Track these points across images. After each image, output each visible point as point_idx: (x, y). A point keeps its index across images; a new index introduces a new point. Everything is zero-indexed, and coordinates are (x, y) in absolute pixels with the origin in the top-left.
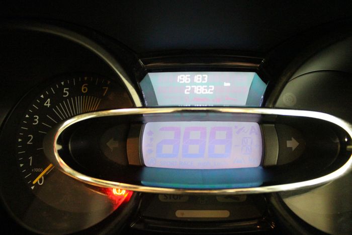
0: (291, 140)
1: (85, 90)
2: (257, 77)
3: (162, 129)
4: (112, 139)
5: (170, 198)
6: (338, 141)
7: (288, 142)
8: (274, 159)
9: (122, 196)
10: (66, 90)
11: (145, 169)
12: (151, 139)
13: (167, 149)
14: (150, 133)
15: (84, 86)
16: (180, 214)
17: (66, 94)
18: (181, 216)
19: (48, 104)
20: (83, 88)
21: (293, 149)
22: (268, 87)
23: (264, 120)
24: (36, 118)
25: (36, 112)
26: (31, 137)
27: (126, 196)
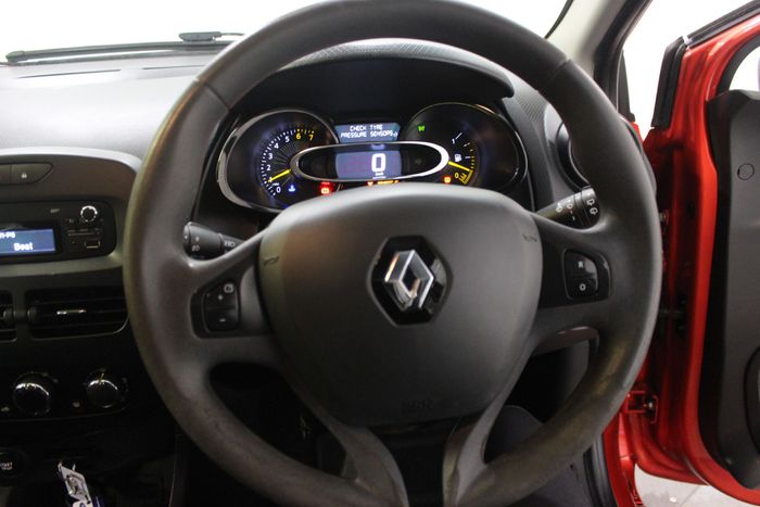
2: (397, 125)
4: (319, 164)
10: (287, 138)
13: (350, 168)
14: (340, 160)
17: (287, 140)
19: (277, 146)
21: (419, 164)
22: (400, 129)
23: (402, 149)
25: (269, 151)
26: (269, 166)
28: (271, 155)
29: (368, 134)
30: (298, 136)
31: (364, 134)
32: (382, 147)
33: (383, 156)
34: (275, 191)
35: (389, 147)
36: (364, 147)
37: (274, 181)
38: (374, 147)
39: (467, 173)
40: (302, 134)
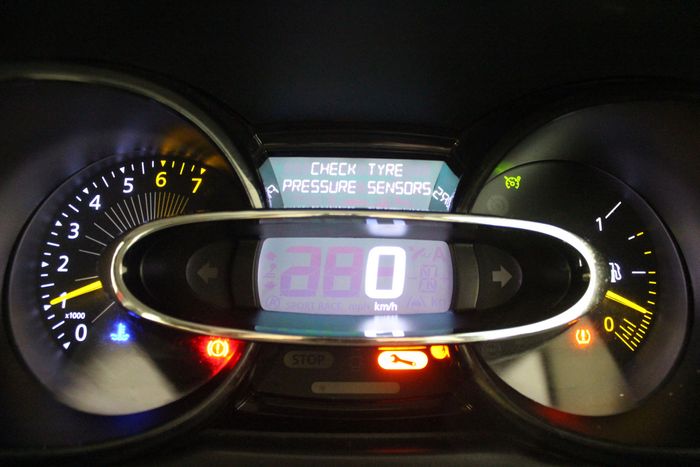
0: (500, 270)
1: (161, 182)
2: (447, 168)
3: (291, 250)
4: (208, 265)
5: (303, 363)
6: (568, 268)
7: (495, 273)
8: (472, 300)
9: (223, 359)
10: (128, 182)
11: (262, 313)
12: (273, 266)
13: (299, 282)
14: (271, 256)
15: (161, 176)
16: (317, 388)
17: (128, 188)
18: (321, 392)
19: (96, 203)
20: (158, 179)
21: (503, 285)
22: (460, 182)
23: (457, 236)
24: (74, 227)
25: (74, 217)
26: (63, 260)
27: (229, 358)
28: (76, 228)
29: (361, 188)
30: (160, 180)
31: (347, 187)
32: (399, 228)
33: (399, 254)
34: (70, 337)
35: (418, 230)
36: (347, 224)
37: (73, 305)
38: (373, 227)
39: (637, 317)
40: (172, 175)
